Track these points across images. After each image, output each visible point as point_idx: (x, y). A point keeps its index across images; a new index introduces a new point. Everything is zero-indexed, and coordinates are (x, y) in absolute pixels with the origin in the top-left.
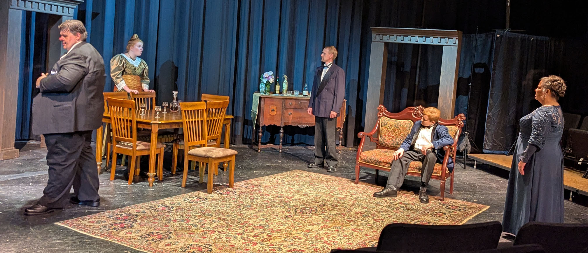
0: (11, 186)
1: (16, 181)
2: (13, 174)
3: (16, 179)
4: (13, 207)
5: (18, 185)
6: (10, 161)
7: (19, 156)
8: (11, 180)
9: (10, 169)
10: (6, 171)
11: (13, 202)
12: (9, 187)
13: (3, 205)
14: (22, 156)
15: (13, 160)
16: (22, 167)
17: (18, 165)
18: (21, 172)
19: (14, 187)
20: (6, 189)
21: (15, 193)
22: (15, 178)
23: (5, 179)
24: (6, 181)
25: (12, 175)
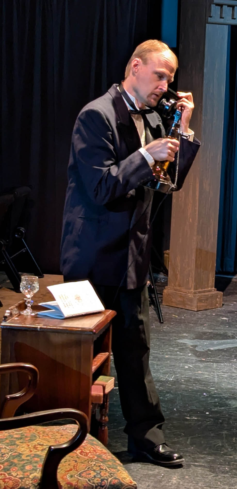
0: (217, 362)
1: (223, 353)
2: (217, 339)
3: (222, 350)
4: (227, 405)
5: (228, 361)
6: (208, 313)
7: (223, 305)
8: (216, 350)
9: (211, 329)
10: (205, 333)
11: (226, 396)
12: (215, 365)
13: (209, 399)
14: (228, 305)
15: (214, 312)
16: (230, 326)
17: (223, 322)
18: (229, 337)
19: (222, 364)
20: (210, 367)
21: (226, 378)
22: (220, 347)
23: (206, 349)
24: (207, 351)
25: (215, 342)
